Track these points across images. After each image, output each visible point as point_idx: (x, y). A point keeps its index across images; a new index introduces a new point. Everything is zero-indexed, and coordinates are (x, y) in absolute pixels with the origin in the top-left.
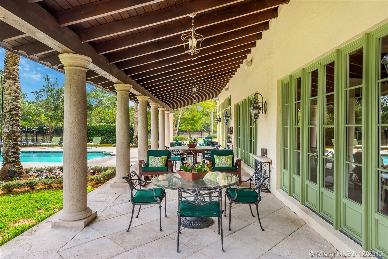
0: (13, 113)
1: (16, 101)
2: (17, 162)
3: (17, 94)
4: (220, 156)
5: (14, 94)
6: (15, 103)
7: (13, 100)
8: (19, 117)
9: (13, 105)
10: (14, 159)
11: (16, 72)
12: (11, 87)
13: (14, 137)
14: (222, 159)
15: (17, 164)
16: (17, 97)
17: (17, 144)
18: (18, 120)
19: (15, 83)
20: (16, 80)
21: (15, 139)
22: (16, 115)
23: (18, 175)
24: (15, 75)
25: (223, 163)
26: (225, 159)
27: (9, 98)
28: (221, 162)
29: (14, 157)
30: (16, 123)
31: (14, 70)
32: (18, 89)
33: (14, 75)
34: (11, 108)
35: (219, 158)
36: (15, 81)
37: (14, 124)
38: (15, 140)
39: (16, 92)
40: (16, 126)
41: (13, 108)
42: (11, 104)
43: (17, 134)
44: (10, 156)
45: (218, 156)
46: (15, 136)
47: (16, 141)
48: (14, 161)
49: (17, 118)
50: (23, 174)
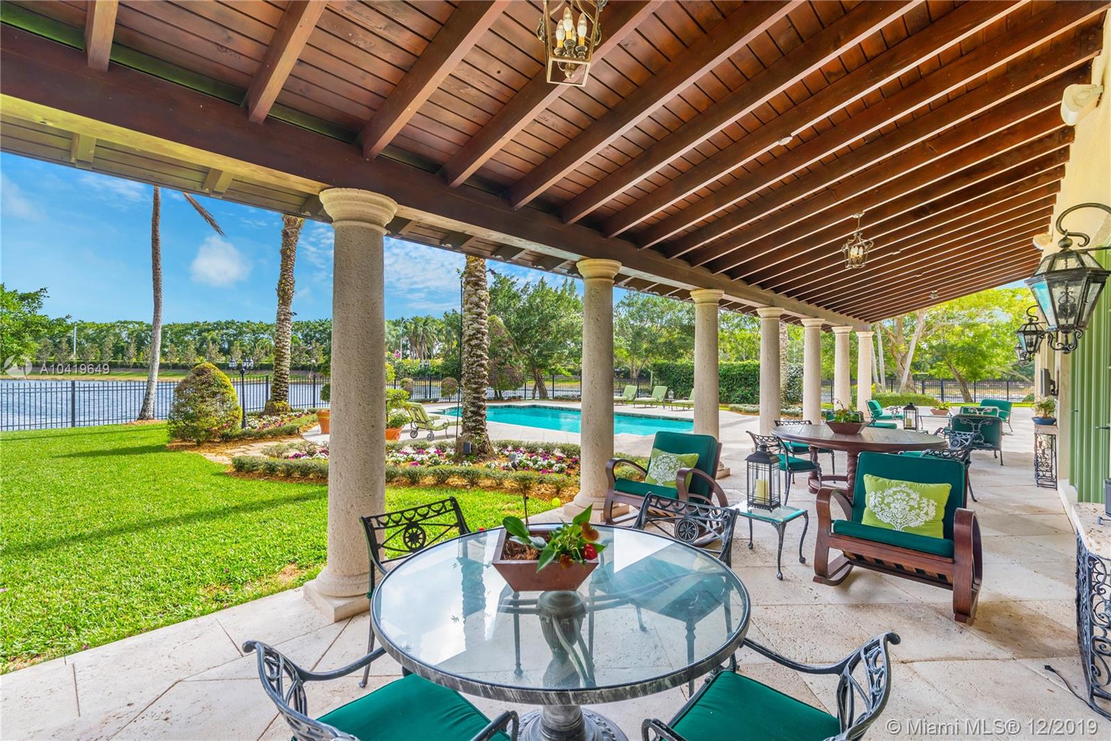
0: (473, 343)
1: (478, 322)
2: (478, 429)
3: (479, 310)
4: (887, 481)
5: (475, 310)
6: (476, 325)
7: (473, 320)
8: (483, 349)
9: (474, 329)
10: (474, 424)
11: (480, 271)
12: (471, 299)
13: (474, 386)
14: (895, 493)
15: (478, 434)
16: (479, 315)
17: (478, 398)
18: (481, 356)
19: (477, 290)
20: (478, 285)
21: (476, 388)
22: (478, 346)
23: (478, 454)
24: (478, 277)
25: (895, 511)
26: (908, 495)
27: (469, 317)
28: (888, 504)
29: (474, 421)
30: (478, 361)
31: (476, 268)
32: (483, 300)
33: (476, 276)
34: (470, 335)
35: (882, 488)
36: (476, 287)
37: (475, 362)
38: (476, 391)
39: (478, 306)
40: (478, 365)
41: (474, 334)
42: (470, 327)
43: (480, 380)
44: (469, 418)
45: (881, 480)
46: (475, 383)
47: (478, 393)
48: (474, 428)
49: (479, 352)
50: (486, 453)
